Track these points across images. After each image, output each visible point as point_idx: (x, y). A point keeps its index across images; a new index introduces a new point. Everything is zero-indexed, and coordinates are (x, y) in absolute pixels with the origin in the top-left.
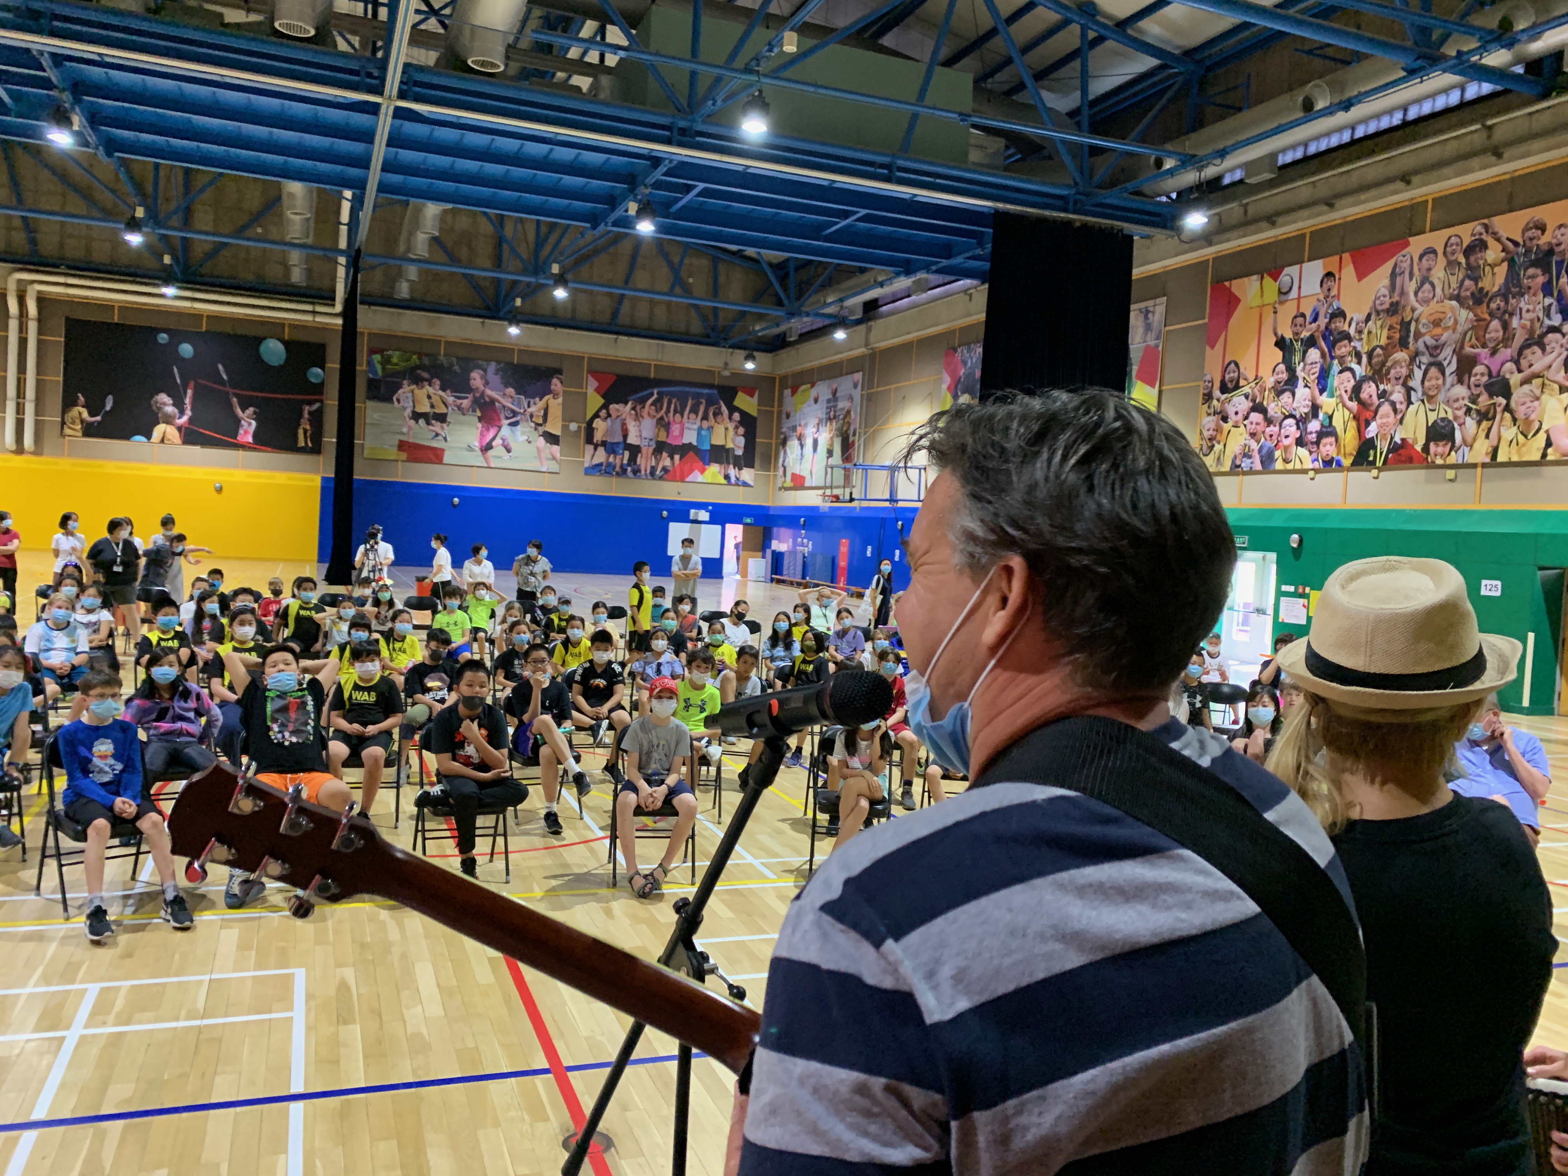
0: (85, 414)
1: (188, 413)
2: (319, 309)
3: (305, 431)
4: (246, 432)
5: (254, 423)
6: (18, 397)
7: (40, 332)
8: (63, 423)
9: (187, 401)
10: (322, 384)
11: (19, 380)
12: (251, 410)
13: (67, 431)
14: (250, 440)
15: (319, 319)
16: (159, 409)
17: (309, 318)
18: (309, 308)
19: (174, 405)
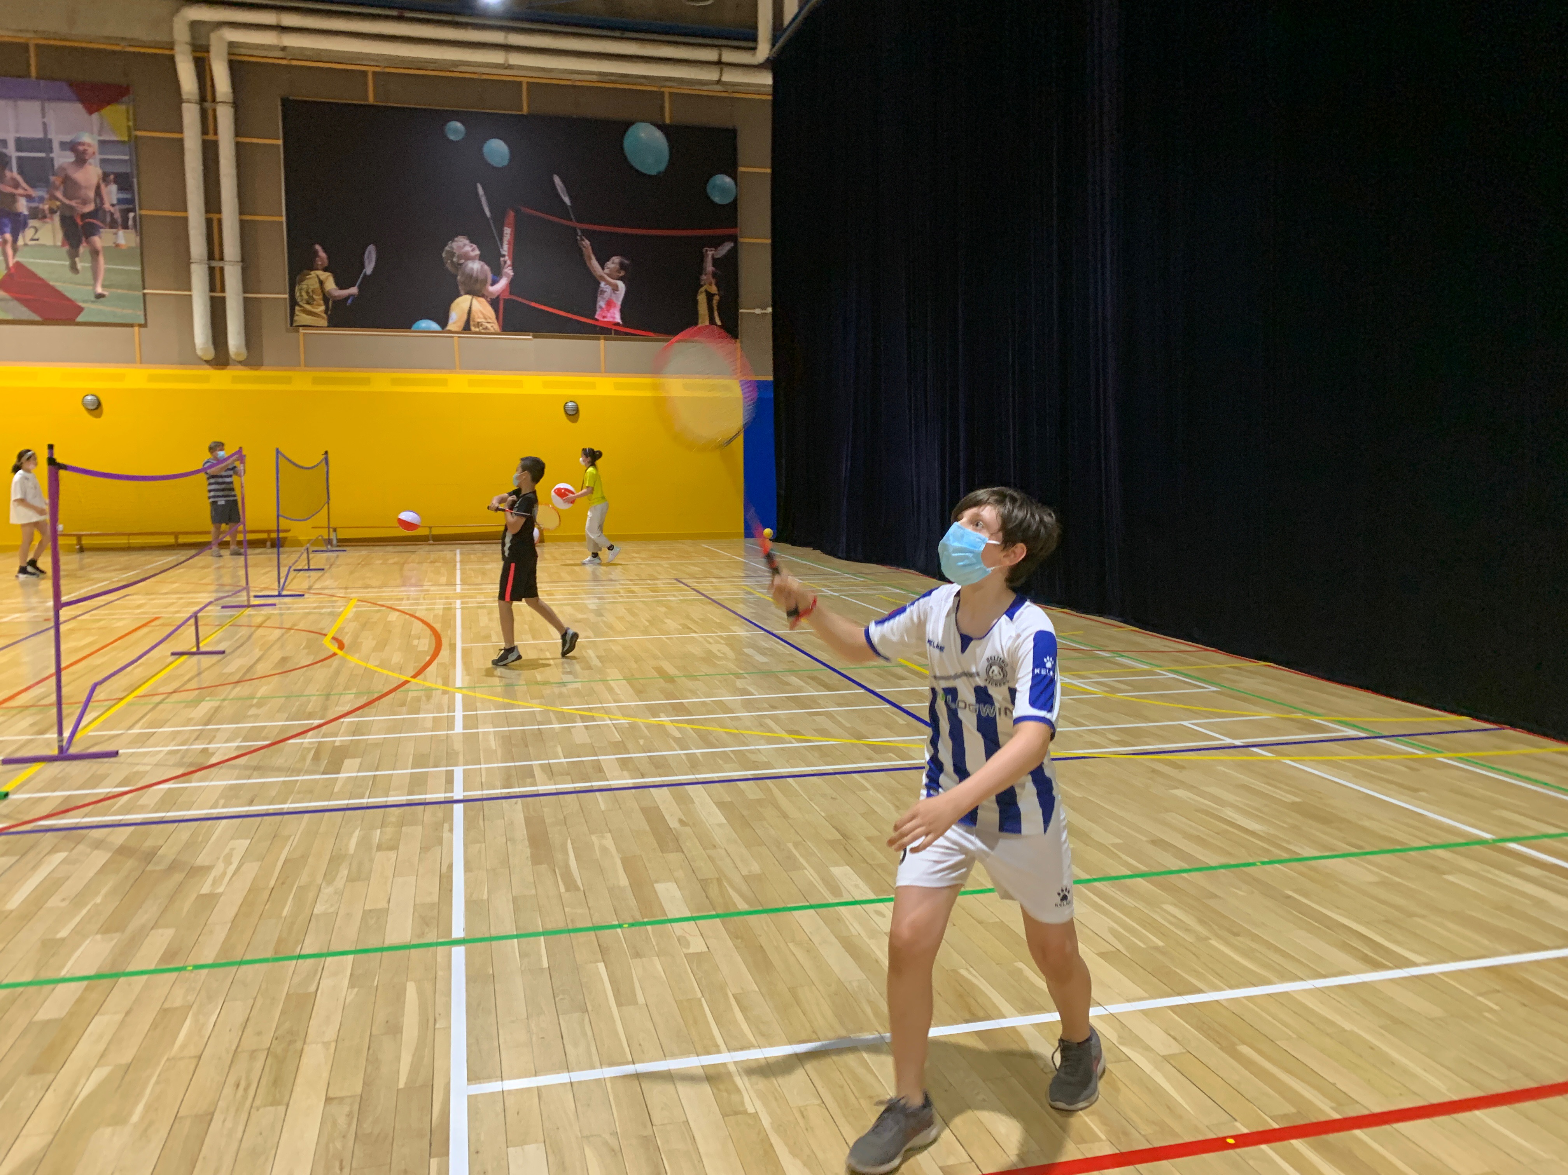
0: (330, 285)
1: (509, 271)
2: (729, 56)
3: (710, 296)
4: (610, 304)
5: (621, 285)
6: (211, 256)
7: (239, 129)
8: (293, 302)
9: (505, 249)
10: (733, 206)
11: (209, 223)
12: (614, 262)
13: (302, 318)
14: (618, 319)
15: (730, 77)
16: (458, 266)
17: (711, 75)
18: (711, 55)
19: (482, 258)
